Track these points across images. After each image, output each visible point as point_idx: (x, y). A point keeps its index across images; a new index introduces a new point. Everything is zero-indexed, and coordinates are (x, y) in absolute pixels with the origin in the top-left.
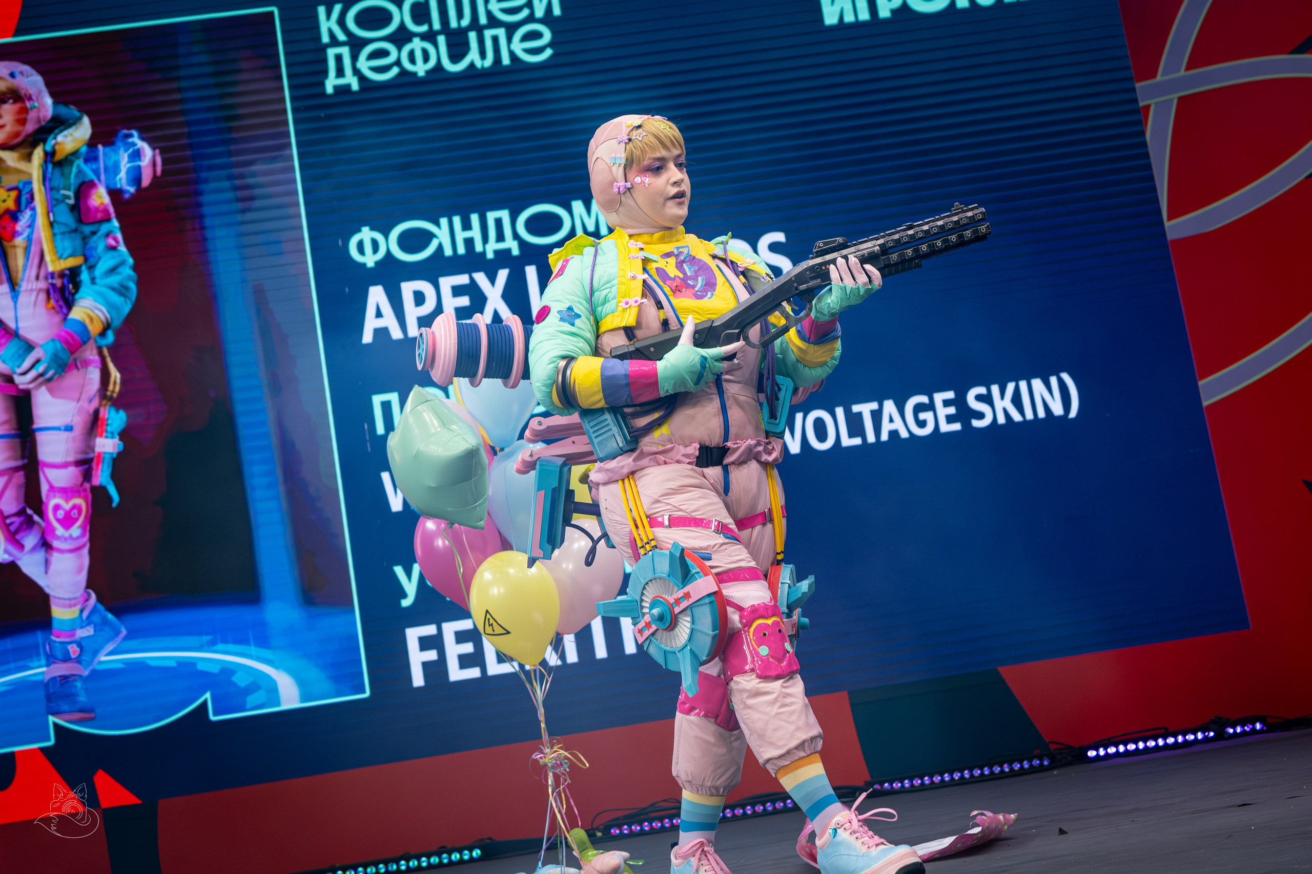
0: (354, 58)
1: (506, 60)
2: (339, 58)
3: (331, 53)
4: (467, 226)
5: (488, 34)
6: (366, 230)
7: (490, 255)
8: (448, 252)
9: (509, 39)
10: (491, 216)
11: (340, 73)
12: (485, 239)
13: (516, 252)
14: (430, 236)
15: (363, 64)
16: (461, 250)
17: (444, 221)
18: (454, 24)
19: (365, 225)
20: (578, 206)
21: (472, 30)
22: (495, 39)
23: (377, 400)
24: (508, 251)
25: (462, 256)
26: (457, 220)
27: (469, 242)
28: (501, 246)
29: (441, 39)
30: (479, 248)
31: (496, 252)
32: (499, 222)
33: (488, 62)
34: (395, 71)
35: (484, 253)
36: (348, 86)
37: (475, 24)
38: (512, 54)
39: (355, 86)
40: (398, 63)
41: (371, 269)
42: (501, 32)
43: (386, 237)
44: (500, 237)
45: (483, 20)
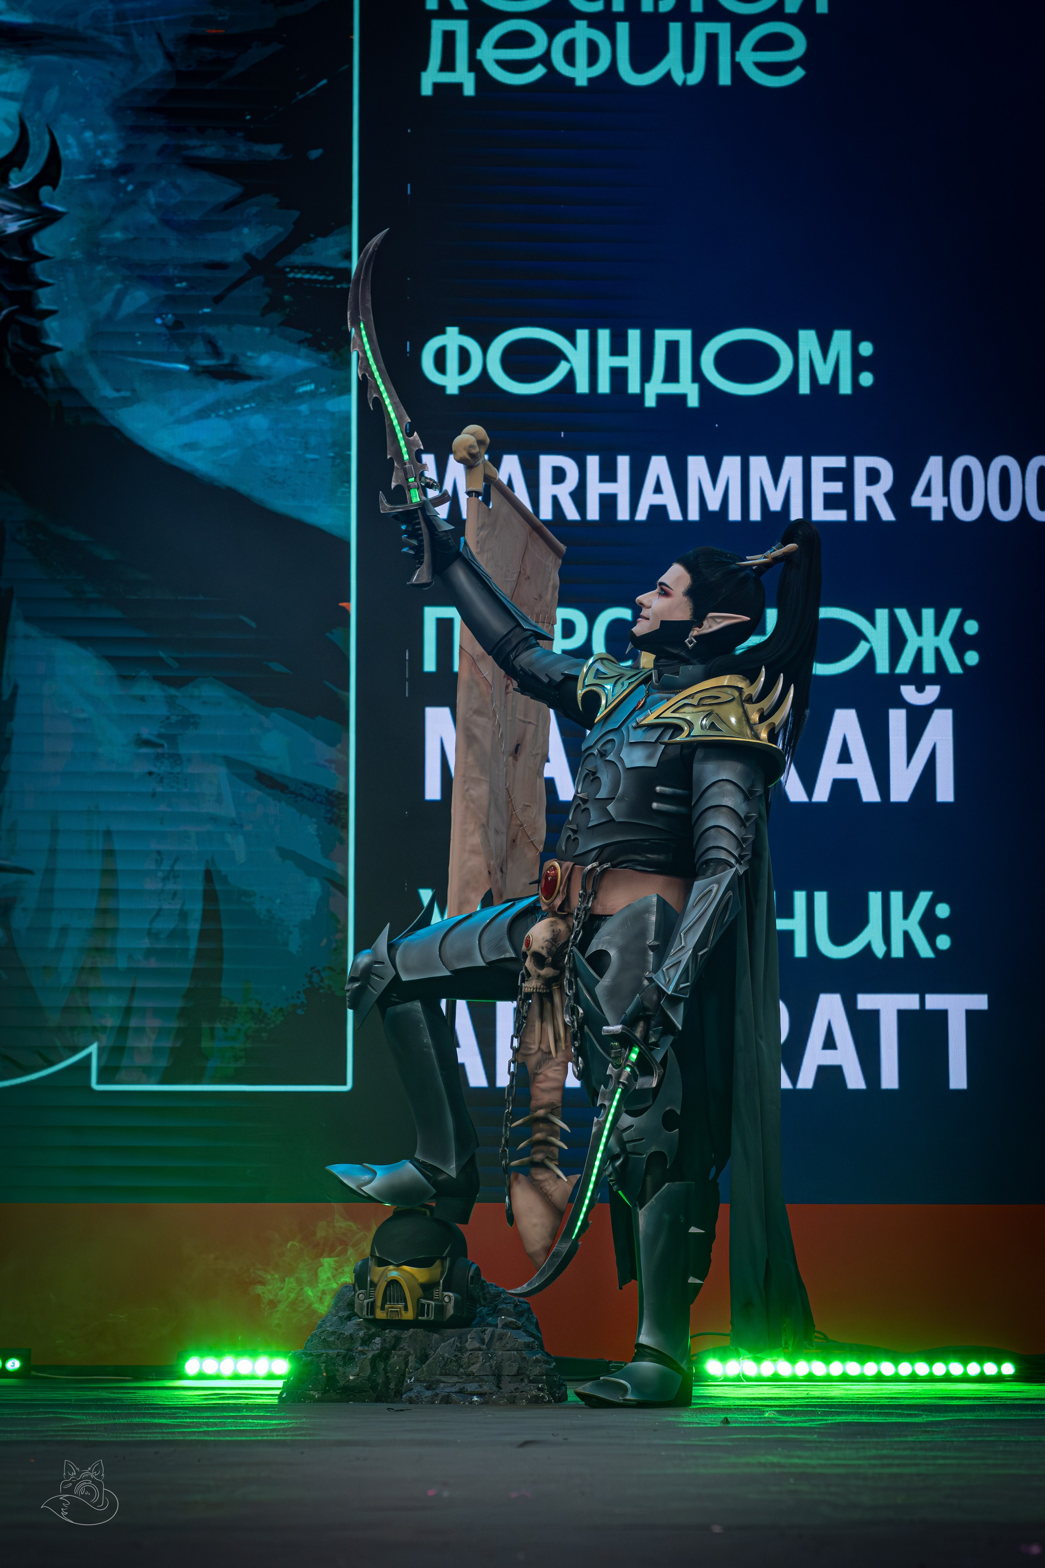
0: (475, 43)
1: (725, 78)
2: (449, 38)
3: (438, 27)
4: (619, 347)
5: (702, 29)
6: (452, 331)
7: (650, 402)
8: (582, 386)
9: (735, 46)
10: (662, 336)
11: (448, 64)
12: (646, 375)
13: (693, 401)
14: (556, 356)
15: (487, 54)
16: (604, 386)
17: (583, 335)
18: (647, 6)
19: (452, 325)
20: (808, 339)
21: (675, 20)
22: (712, 40)
23: (432, 614)
24: (682, 398)
25: (604, 396)
26: (604, 336)
27: (619, 375)
28: (671, 389)
29: (623, 29)
30: (634, 387)
31: (660, 398)
32: (673, 348)
33: (695, 77)
34: (539, 71)
35: (641, 397)
36: (459, 87)
37: (681, 11)
38: (736, 69)
39: (469, 90)
40: (545, 59)
41: (452, 396)
42: (723, 30)
43: (485, 349)
44: (671, 375)
45: (697, 5)
